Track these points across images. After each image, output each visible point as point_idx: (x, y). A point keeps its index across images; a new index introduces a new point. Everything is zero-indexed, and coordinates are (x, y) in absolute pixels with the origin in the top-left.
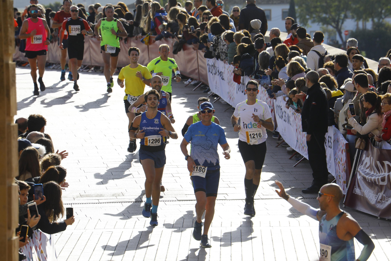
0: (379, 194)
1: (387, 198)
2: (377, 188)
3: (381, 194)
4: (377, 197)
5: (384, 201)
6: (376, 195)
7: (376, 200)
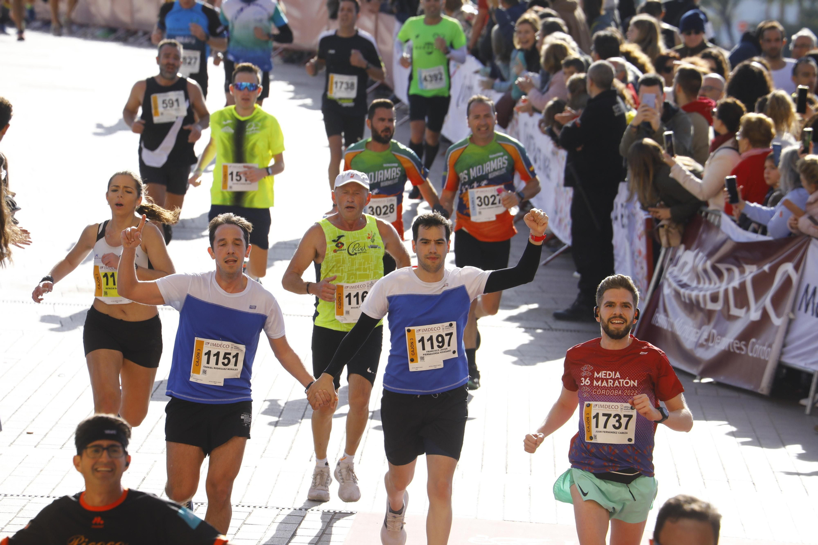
0: (704, 328)
1: (719, 337)
2: (700, 315)
3: (707, 330)
4: (698, 335)
5: (712, 342)
6: (698, 331)
7: (695, 340)
